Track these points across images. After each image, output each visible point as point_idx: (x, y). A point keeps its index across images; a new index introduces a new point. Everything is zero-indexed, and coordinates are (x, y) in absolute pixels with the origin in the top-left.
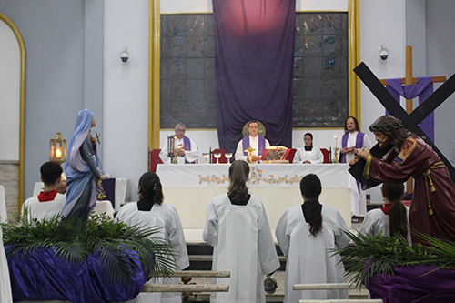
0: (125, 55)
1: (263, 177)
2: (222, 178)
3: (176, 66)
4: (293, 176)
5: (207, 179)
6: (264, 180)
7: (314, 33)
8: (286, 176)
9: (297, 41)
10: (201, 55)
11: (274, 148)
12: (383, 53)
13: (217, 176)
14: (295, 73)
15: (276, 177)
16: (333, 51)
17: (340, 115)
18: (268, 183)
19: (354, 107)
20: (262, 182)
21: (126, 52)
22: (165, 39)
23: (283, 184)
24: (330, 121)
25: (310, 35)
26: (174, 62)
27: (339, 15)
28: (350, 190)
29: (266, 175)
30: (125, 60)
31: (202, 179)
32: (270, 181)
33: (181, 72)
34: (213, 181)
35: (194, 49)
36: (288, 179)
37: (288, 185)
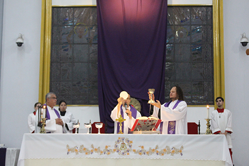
0: (20, 41)
1: (133, 148)
2: (90, 149)
3: (64, 50)
4: (164, 147)
5: (75, 150)
6: (134, 151)
7: (183, 23)
8: (157, 147)
9: (169, 30)
10: (86, 41)
11: (145, 118)
12: (244, 40)
13: (86, 146)
14: (167, 58)
15: (147, 149)
16: (201, 39)
17: (206, 94)
18: (138, 154)
19: (218, 87)
20: (132, 154)
21: (21, 38)
22: (55, 28)
23: (154, 156)
24: (198, 99)
25: (180, 25)
26: (63, 47)
27: (204, 9)
28: (224, 162)
29: (136, 146)
30: (20, 44)
31: (69, 150)
32: (140, 152)
33: (69, 56)
34: (80, 151)
35: (81, 37)
36: (159, 150)
37: (159, 156)
